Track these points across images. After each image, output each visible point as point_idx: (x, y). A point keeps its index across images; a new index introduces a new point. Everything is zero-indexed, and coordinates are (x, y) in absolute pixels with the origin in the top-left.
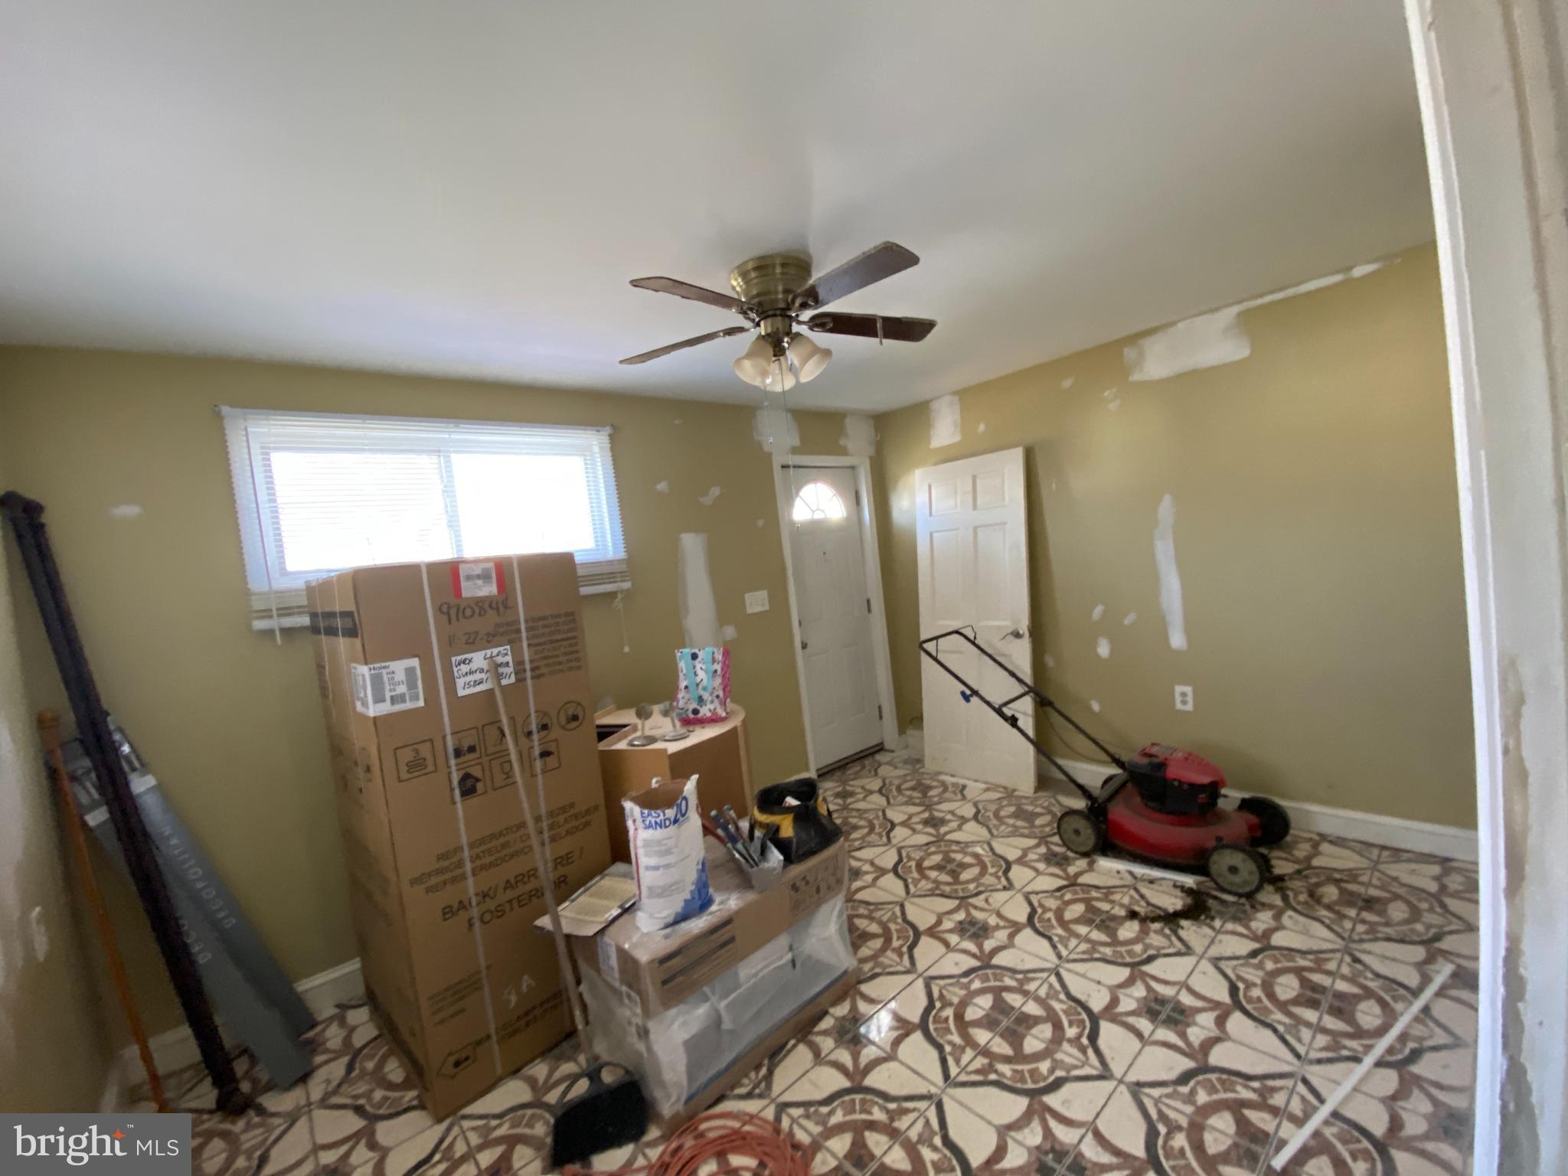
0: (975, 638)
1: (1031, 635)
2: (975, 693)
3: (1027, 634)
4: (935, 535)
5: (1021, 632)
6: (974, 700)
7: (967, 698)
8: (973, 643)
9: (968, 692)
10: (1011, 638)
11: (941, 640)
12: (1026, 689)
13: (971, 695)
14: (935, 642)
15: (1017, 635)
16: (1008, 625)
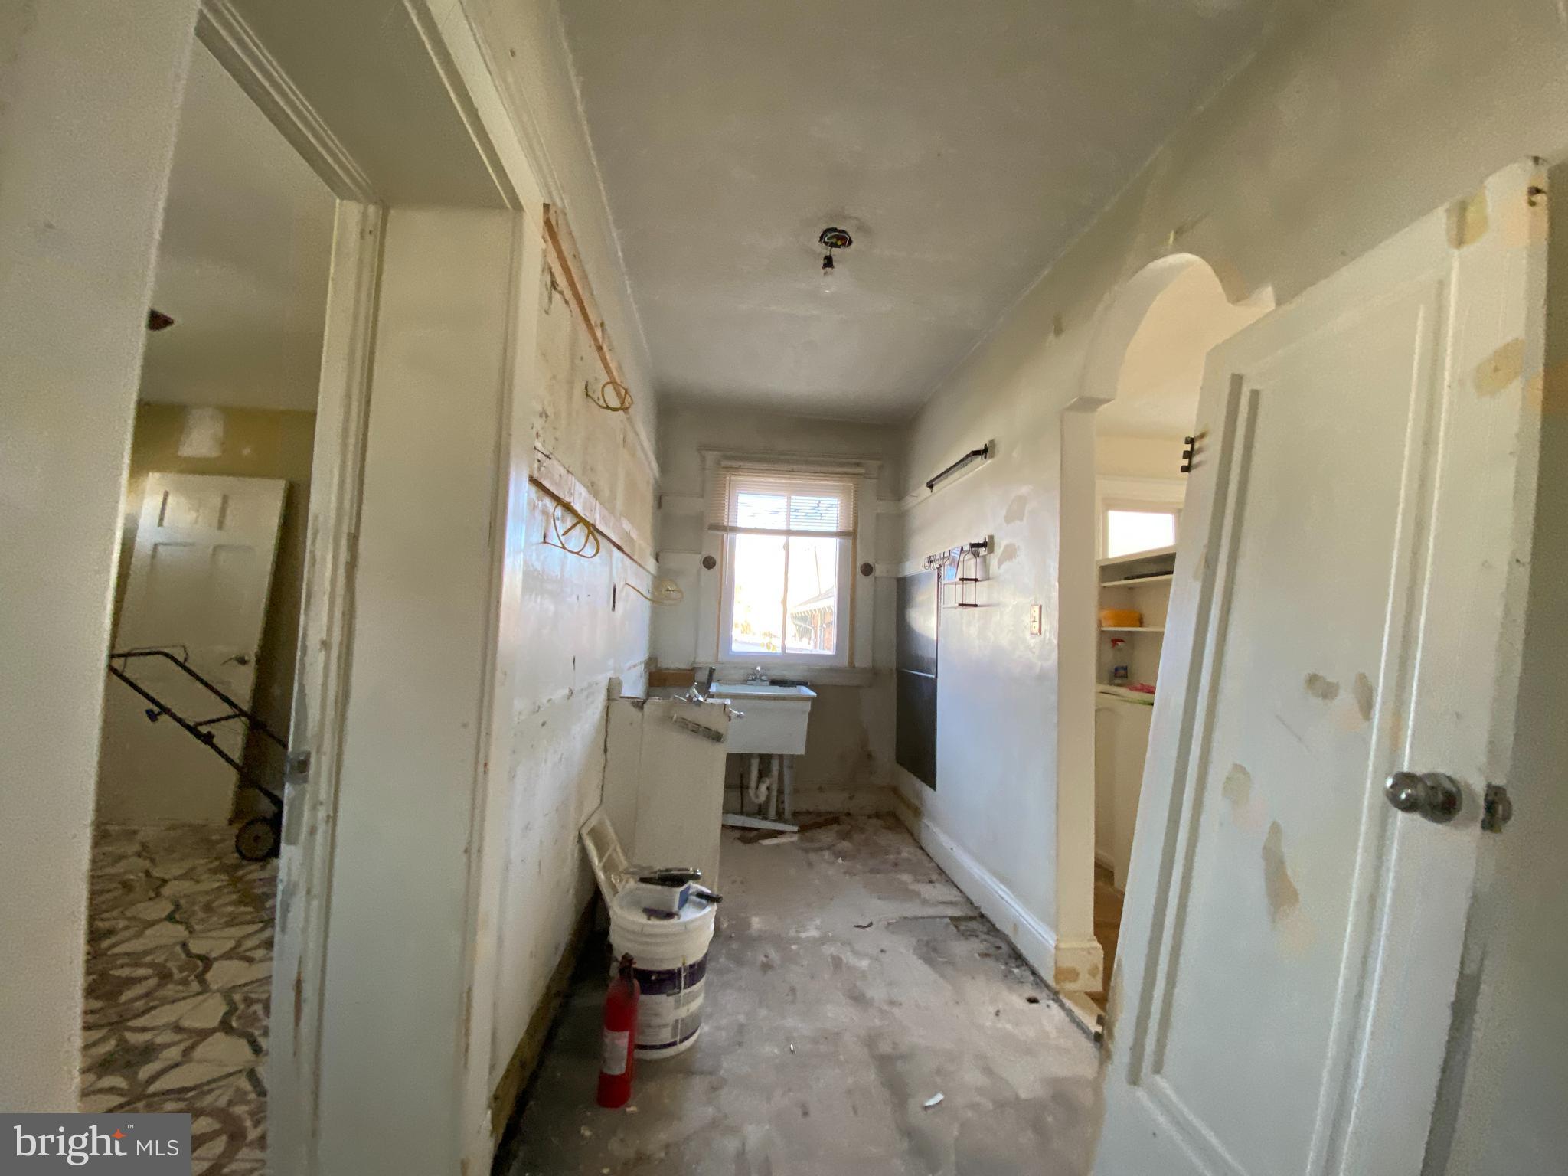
0: (186, 660)
1: (258, 661)
2: (165, 710)
3: (253, 659)
4: (161, 549)
5: (246, 658)
6: (164, 718)
7: (152, 716)
8: (181, 665)
9: (156, 710)
10: (235, 663)
11: (131, 660)
12: (237, 713)
13: (159, 714)
14: (123, 659)
15: (242, 661)
16: (235, 652)
